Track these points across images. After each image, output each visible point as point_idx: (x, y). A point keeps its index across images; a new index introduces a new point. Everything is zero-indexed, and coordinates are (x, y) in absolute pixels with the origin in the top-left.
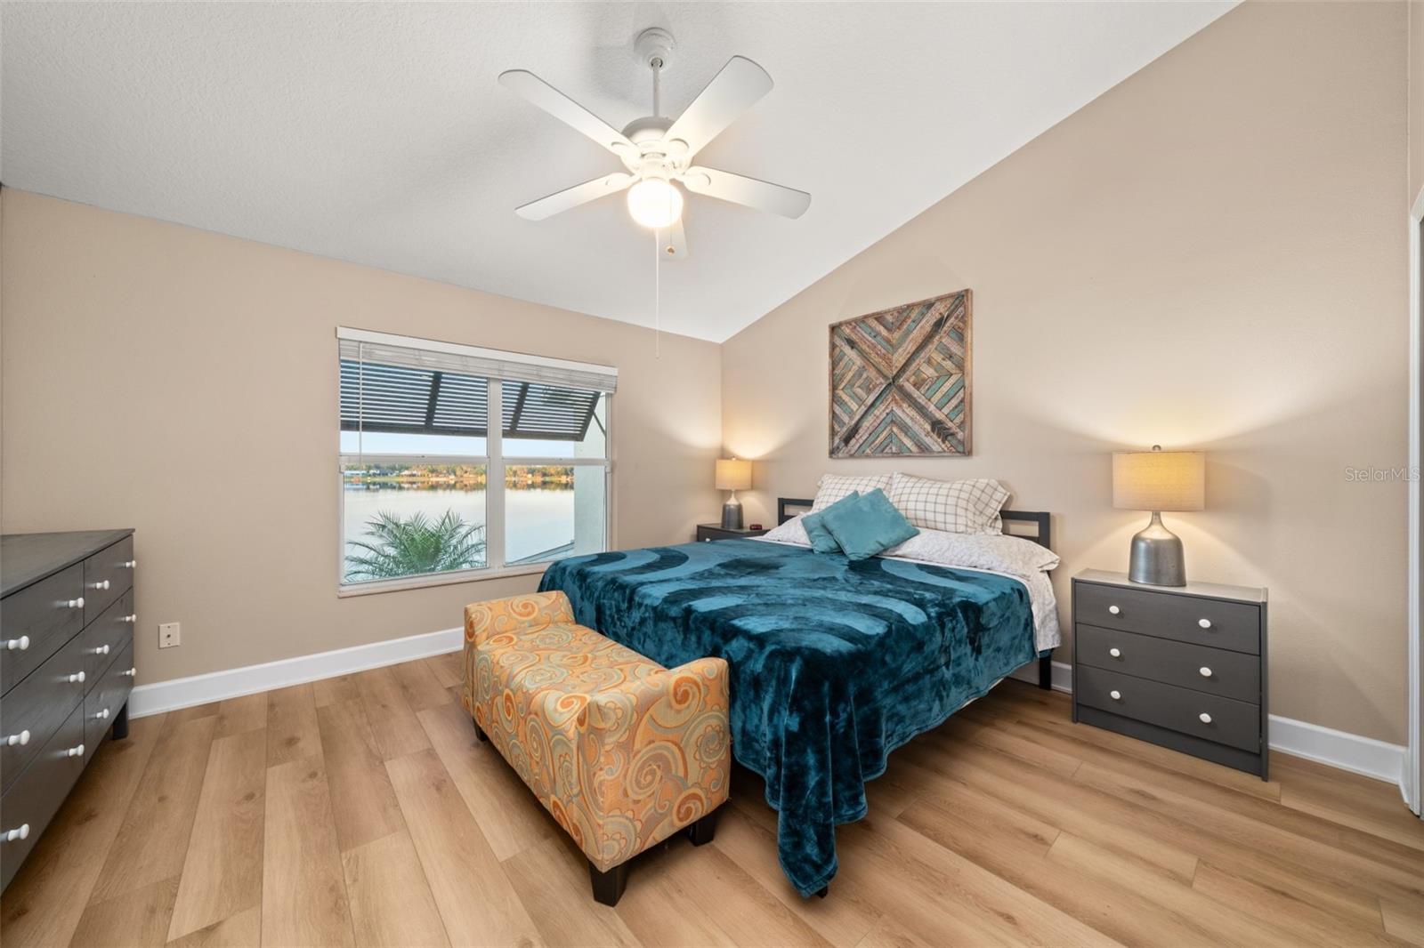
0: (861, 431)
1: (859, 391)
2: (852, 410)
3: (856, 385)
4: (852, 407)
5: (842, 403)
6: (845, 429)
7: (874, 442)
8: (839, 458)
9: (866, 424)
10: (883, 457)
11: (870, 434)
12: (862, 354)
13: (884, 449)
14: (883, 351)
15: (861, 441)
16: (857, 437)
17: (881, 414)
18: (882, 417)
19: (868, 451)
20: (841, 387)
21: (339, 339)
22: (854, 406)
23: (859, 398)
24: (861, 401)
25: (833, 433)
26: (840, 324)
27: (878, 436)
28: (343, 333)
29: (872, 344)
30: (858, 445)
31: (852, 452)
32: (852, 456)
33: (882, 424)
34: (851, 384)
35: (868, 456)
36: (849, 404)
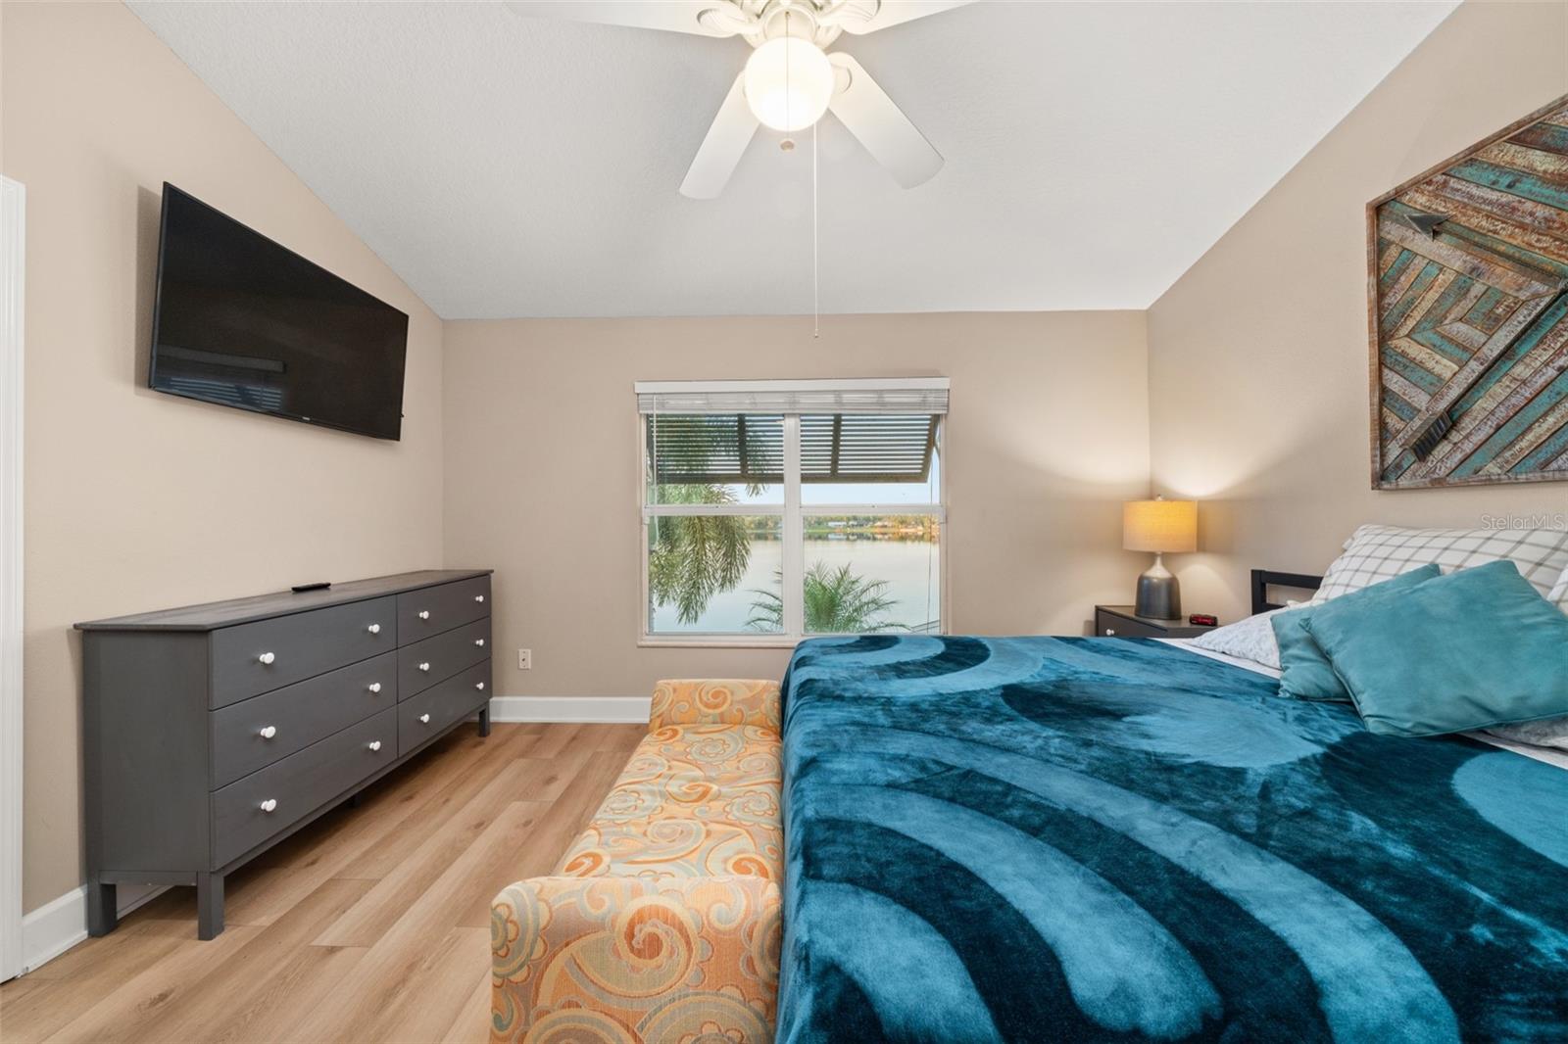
0: (1467, 424)
1: (1461, 330)
2: (1439, 378)
3: (1451, 317)
4: (1438, 369)
5: (1408, 366)
6: (1417, 423)
7: (1512, 444)
8: (1398, 489)
9: (1483, 404)
10: (1545, 481)
11: (1499, 428)
12: (1469, 240)
13: (1547, 463)
14: (1541, 212)
15: (1468, 447)
16: (1455, 437)
17: (1536, 372)
18: (1541, 381)
19: (1492, 468)
20: (1404, 331)
21: (638, 394)
22: (1445, 367)
23: (1458, 345)
24: (1466, 351)
25: (1382, 434)
26: (1399, 193)
27: (1529, 428)
28: (640, 388)
29: (1502, 206)
30: (1459, 456)
31: (1442, 472)
32: (1438, 484)
33: (1544, 398)
34: (1435, 318)
35: (1490, 482)
36: (1430, 364)
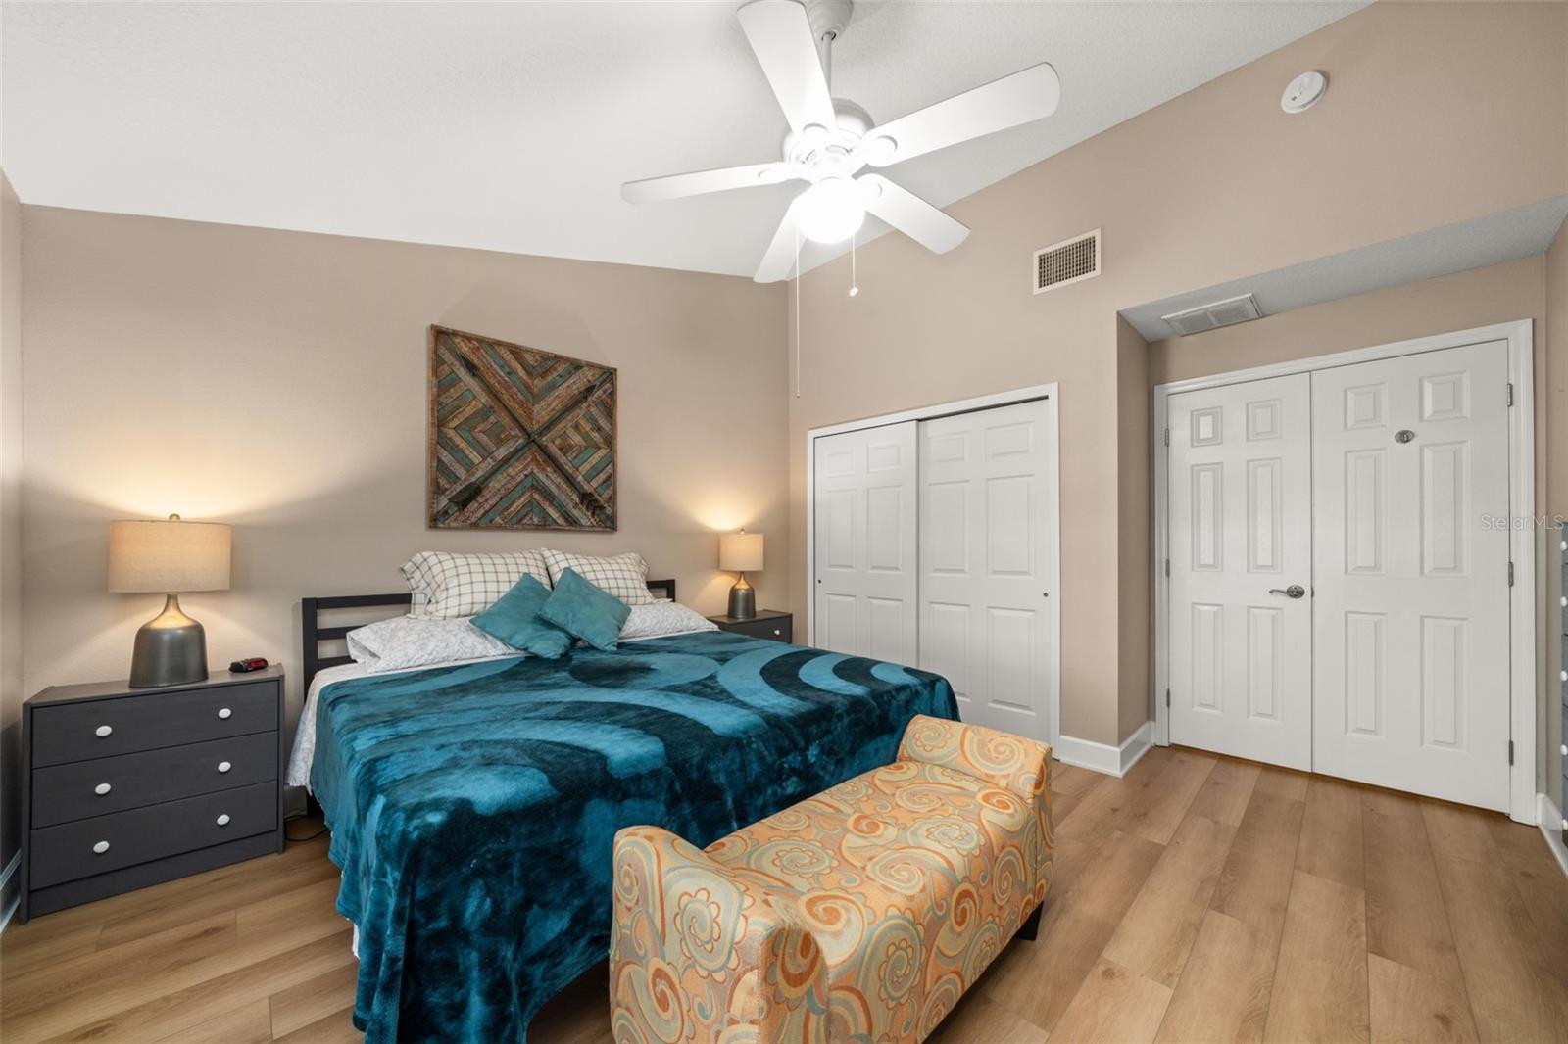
0: (487, 493)
1: (483, 438)
2: (472, 463)
3: (479, 429)
4: (471, 457)
5: (453, 449)
6: (459, 487)
7: (507, 509)
8: (449, 528)
9: (494, 484)
10: (523, 529)
11: (501, 499)
12: (489, 389)
13: (521, 520)
14: (522, 397)
15: (487, 507)
16: (480, 499)
17: (517, 474)
18: (519, 479)
19: (498, 520)
20: (452, 424)
22: (475, 457)
23: (483, 447)
24: (486, 453)
25: (436, 490)
26: (455, 333)
27: (514, 502)
29: (506, 382)
30: (482, 511)
31: (474, 520)
32: (475, 526)
33: (520, 487)
34: (469, 425)
35: (499, 528)
36: (468, 452)
